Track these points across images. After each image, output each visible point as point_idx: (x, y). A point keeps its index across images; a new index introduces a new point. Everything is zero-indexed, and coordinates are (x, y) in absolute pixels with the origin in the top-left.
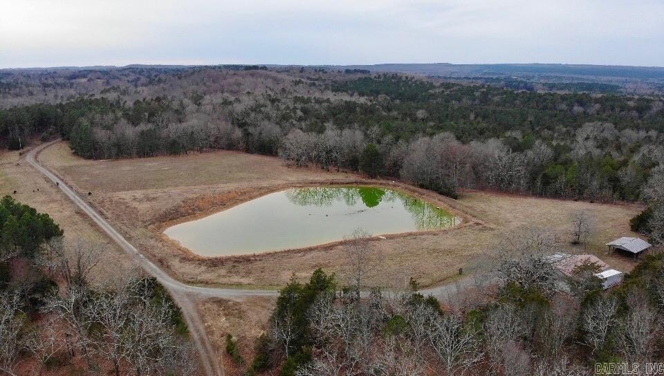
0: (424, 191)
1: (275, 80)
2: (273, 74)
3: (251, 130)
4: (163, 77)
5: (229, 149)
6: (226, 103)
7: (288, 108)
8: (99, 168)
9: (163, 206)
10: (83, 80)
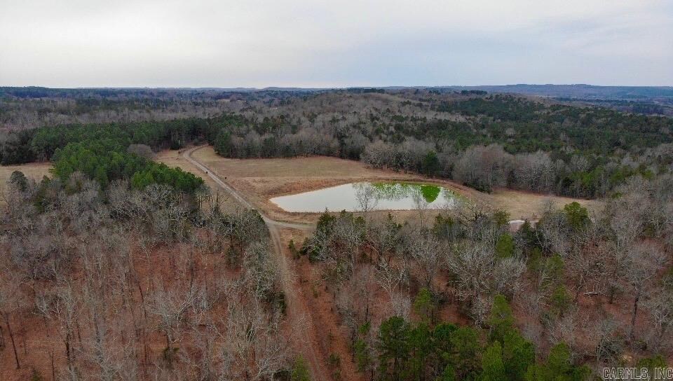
0: (465, 188)
1: (386, 101)
2: (385, 96)
3: (346, 141)
4: (292, 99)
5: (328, 155)
6: (334, 120)
7: (384, 124)
8: (233, 163)
9: (272, 186)
10: (227, 101)
